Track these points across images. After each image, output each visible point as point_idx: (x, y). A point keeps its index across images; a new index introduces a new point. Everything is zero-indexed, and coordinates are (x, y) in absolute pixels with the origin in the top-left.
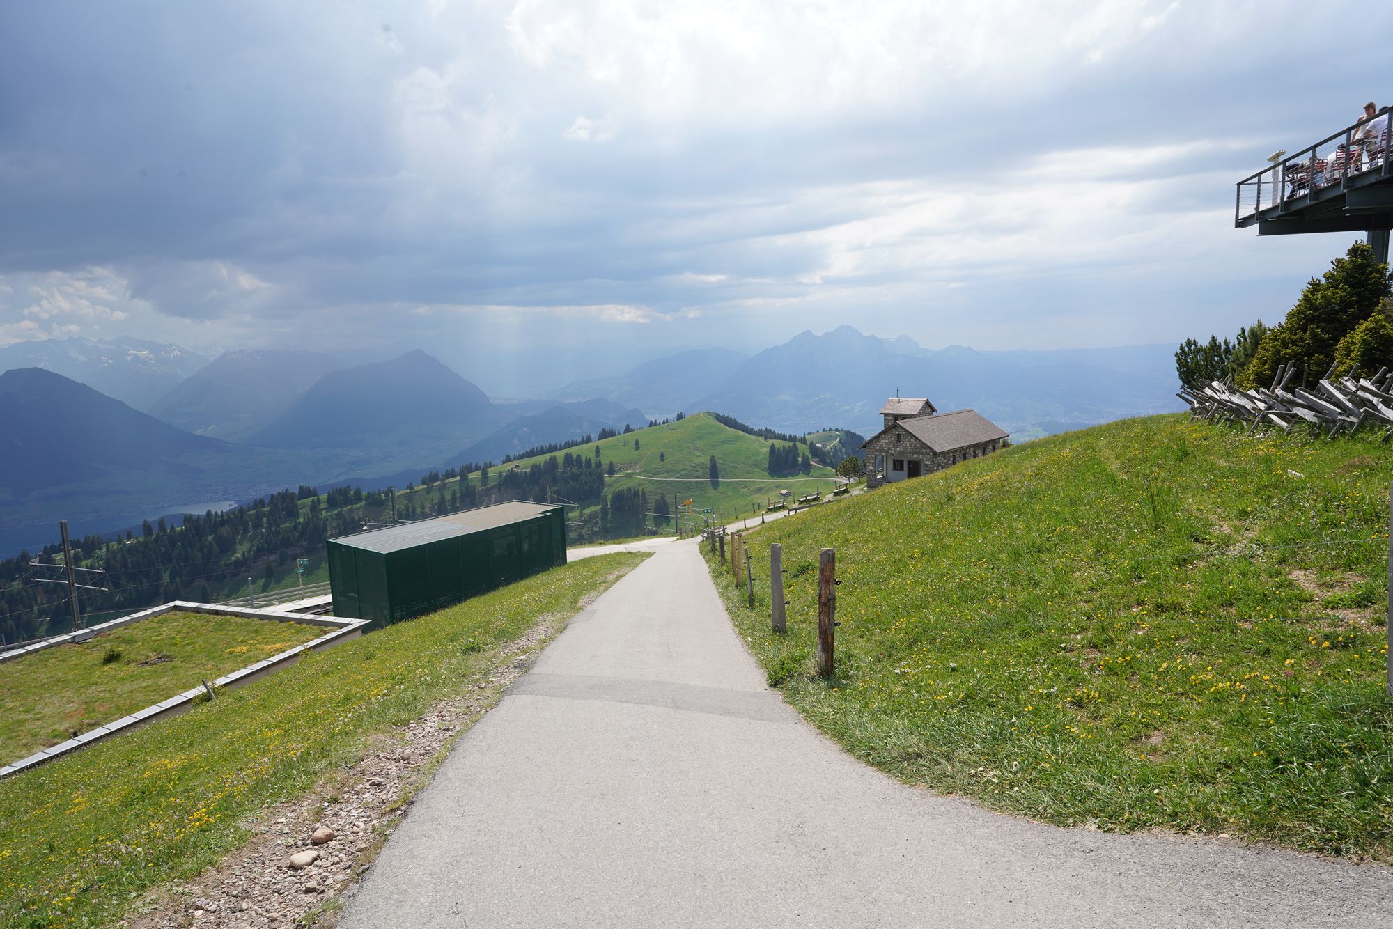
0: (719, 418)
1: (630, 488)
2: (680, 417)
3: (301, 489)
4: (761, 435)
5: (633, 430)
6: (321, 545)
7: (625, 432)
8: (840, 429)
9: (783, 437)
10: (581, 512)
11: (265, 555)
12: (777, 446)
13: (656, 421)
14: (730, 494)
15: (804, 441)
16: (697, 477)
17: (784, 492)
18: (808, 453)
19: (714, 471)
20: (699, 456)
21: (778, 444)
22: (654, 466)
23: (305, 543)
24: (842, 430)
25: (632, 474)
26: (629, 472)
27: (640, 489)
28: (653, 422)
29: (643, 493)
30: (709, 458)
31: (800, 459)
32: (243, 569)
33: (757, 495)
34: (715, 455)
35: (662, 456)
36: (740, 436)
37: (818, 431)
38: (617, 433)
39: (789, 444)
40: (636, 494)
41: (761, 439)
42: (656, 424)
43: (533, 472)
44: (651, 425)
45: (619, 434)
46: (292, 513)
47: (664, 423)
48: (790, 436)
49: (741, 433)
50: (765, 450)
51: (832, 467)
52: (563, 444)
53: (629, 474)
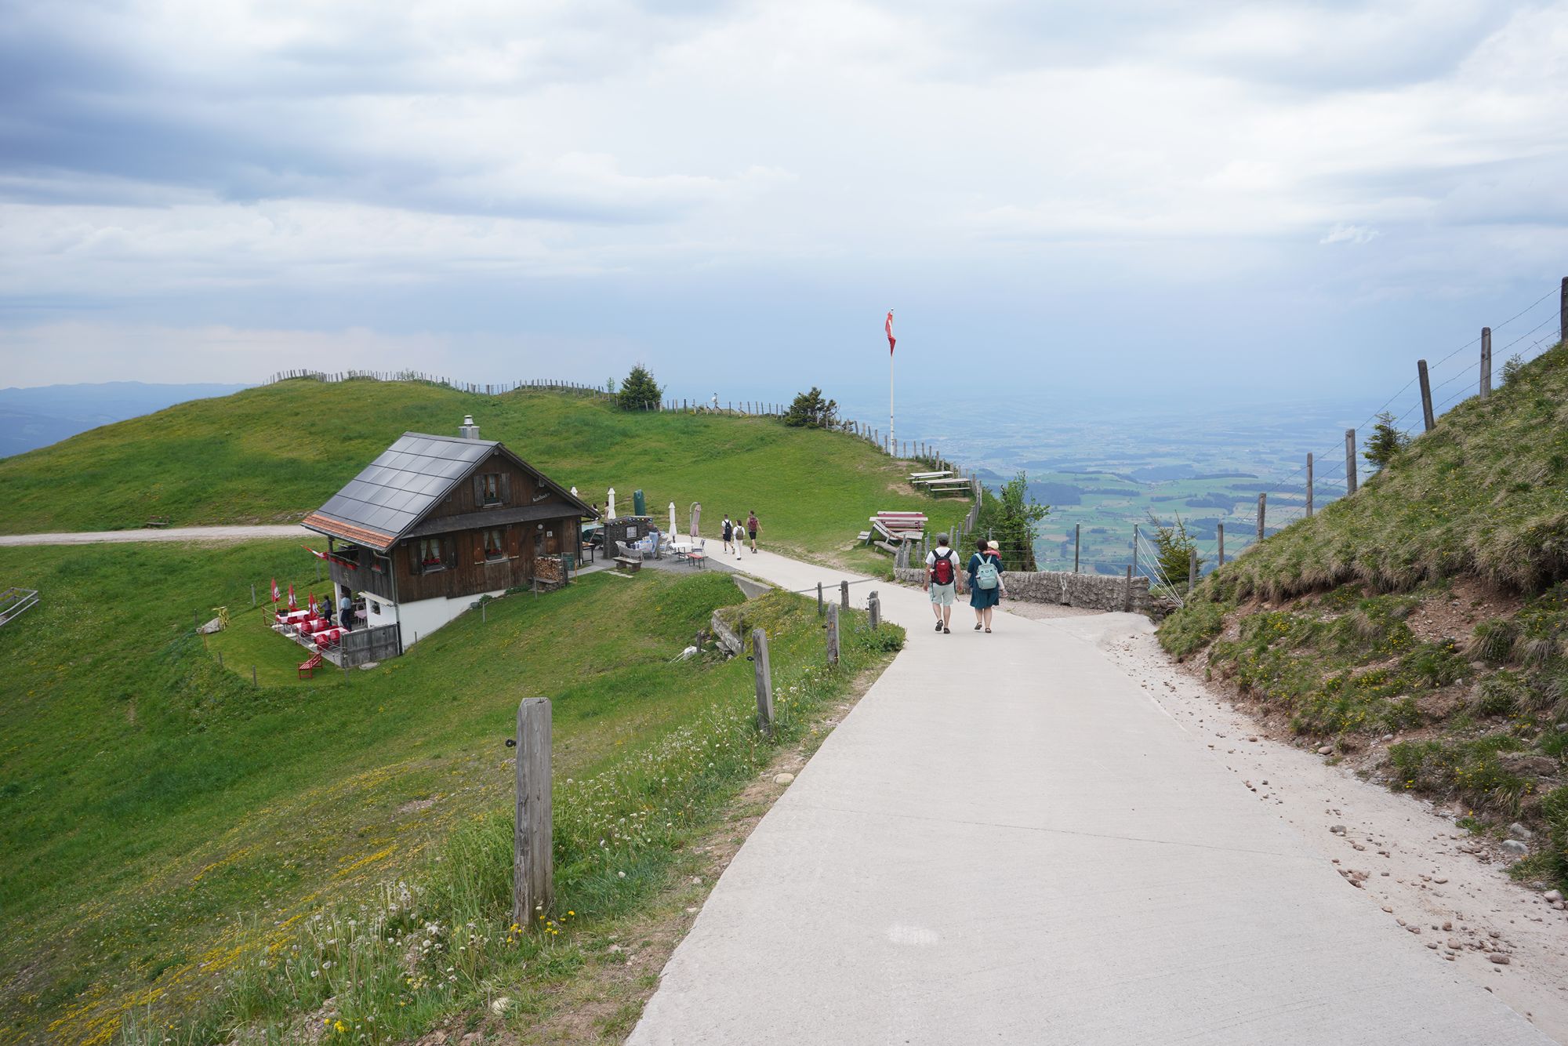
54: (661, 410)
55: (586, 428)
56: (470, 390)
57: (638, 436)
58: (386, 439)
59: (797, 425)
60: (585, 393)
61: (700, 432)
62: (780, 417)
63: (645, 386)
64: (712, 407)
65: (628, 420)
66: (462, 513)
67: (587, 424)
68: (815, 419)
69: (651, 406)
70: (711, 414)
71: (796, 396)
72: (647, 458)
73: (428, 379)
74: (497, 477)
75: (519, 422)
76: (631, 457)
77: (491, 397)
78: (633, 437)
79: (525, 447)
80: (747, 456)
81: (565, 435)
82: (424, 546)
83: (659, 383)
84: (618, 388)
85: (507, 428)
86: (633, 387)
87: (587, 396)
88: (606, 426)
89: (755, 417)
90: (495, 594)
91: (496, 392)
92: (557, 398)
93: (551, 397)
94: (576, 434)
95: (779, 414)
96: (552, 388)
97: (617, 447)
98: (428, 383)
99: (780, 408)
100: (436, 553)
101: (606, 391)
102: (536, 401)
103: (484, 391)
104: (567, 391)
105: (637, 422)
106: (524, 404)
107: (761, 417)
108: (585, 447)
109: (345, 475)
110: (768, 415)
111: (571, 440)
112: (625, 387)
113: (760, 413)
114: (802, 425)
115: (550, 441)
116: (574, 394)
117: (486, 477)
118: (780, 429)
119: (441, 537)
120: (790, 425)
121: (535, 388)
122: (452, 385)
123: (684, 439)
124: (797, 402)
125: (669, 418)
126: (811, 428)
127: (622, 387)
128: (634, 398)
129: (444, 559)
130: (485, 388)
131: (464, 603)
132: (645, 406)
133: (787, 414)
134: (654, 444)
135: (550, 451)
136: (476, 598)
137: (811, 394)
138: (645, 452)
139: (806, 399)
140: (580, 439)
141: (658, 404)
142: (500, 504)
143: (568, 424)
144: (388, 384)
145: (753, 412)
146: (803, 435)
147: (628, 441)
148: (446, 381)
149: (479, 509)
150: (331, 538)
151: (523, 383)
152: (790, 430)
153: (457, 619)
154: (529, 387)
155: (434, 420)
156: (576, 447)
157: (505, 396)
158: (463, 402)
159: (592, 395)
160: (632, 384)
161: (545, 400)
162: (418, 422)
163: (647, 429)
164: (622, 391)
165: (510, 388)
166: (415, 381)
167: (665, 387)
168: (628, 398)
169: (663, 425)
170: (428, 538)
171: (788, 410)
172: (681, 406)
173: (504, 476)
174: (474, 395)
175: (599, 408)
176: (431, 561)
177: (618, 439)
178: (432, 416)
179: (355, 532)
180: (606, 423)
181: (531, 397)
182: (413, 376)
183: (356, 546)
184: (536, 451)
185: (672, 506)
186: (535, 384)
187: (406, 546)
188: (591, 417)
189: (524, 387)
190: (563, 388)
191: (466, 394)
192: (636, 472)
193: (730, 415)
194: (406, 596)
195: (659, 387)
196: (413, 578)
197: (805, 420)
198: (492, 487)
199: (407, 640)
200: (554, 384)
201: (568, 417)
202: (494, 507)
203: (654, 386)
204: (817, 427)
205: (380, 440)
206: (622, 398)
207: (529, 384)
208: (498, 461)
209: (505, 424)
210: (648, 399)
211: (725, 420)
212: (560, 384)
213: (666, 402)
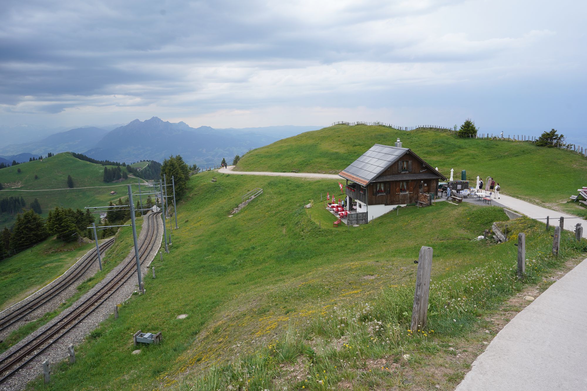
0: (74, 155)
1: (12, 198)
2: (50, 155)
4: (101, 163)
5: (18, 164)
7: (12, 165)
8: (149, 160)
9: (113, 164)
12: (108, 168)
13: (34, 158)
14: (81, 196)
15: (124, 165)
16: (60, 188)
17: (112, 192)
18: (126, 171)
19: (70, 183)
20: (61, 176)
21: (109, 167)
22: (31, 183)
24: (150, 161)
25: (15, 189)
26: (13, 188)
27: (20, 198)
28: (32, 159)
29: (22, 199)
30: (67, 177)
31: (122, 174)
33: (97, 195)
34: (70, 175)
35: (36, 178)
36: (87, 164)
37: (138, 162)
38: (7, 166)
39: (116, 167)
40: (17, 200)
41: (100, 165)
42: (34, 159)
44: (31, 160)
45: (9, 166)
47: (39, 159)
48: (117, 163)
49: (88, 163)
50: (102, 171)
51: (140, 178)
53: (13, 189)
54: (477, 138)
55: (443, 144)
56: (399, 129)
57: (465, 148)
58: (368, 146)
59: (542, 145)
60: (444, 130)
61: (494, 147)
62: (533, 142)
63: (470, 128)
64: (500, 137)
65: (461, 142)
66: (393, 174)
67: (444, 143)
68: (552, 143)
69: (472, 136)
70: (500, 140)
71: (543, 132)
72: (469, 157)
73: (384, 125)
74: (407, 162)
75: (417, 141)
76: (462, 156)
77: (407, 132)
78: (463, 149)
79: (418, 151)
80: (515, 159)
81: (435, 147)
82: (378, 185)
83: (477, 126)
84: (458, 129)
85: (412, 143)
86: (465, 128)
87: (445, 132)
88: (452, 144)
89: (521, 142)
90: (402, 206)
91: (409, 130)
92: (432, 132)
93: (430, 132)
94: (439, 147)
95: (533, 140)
96: (431, 128)
97: (456, 152)
98: (384, 126)
99: (534, 138)
100: (382, 188)
101: (453, 130)
102: (424, 133)
103: (404, 129)
104: (437, 130)
105: (465, 142)
106: (419, 134)
107: (524, 142)
108: (442, 152)
109: (353, 158)
110: (527, 141)
111: (437, 149)
112: (462, 128)
113: (524, 140)
114: (545, 146)
115: (429, 149)
116: (440, 131)
117: (403, 162)
118: (533, 147)
119: (385, 183)
120: (538, 146)
121: (424, 128)
122: (393, 127)
123: (486, 150)
124: (543, 135)
125: (480, 141)
126: (549, 147)
127: (460, 128)
128: (465, 133)
129: (385, 191)
130: (405, 128)
131: (391, 208)
132: (469, 136)
133: (537, 141)
134: (472, 152)
135: (428, 153)
136: (395, 206)
137: (551, 132)
138: (468, 155)
139: (548, 134)
140: (441, 148)
141: (475, 136)
142: (407, 172)
143: (436, 142)
144: (370, 126)
145: (520, 139)
146: (545, 150)
147: (461, 150)
148: (391, 125)
149: (399, 173)
150: (347, 180)
151: (420, 127)
152: (538, 148)
153: (388, 213)
154: (422, 128)
155: (385, 140)
156: (439, 152)
157: (412, 131)
158: (396, 133)
159: (447, 131)
160: (464, 127)
161: (428, 133)
162: (379, 140)
163: (470, 146)
164: (460, 130)
165: (414, 128)
166: (379, 125)
167: (479, 128)
168: (462, 133)
169: (477, 144)
170: (380, 183)
171: (538, 139)
172: (486, 136)
173: (410, 162)
174: (400, 131)
175: (449, 137)
176: (380, 191)
177: (457, 149)
178: (385, 138)
179: (355, 179)
180: (452, 142)
181: (422, 132)
182: (379, 124)
183: (355, 183)
184: (423, 152)
185: (478, 177)
186: (424, 127)
187: (372, 185)
188: (446, 140)
189: (420, 128)
190: (435, 129)
191: (398, 130)
192: (463, 163)
193: (509, 141)
194: (371, 203)
195: (476, 128)
196: (374, 197)
197: (546, 144)
198: (405, 166)
199: (370, 218)
200: (432, 127)
201: (437, 140)
202: (405, 173)
203: (474, 128)
204: (552, 147)
205: (366, 146)
206: (460, 133)
207: (422, 127)
208: (408, 156)
209: (411, 142)
210: (471, 133)
211: (506, 142)
212: (434, 127)
213: (479, 135)
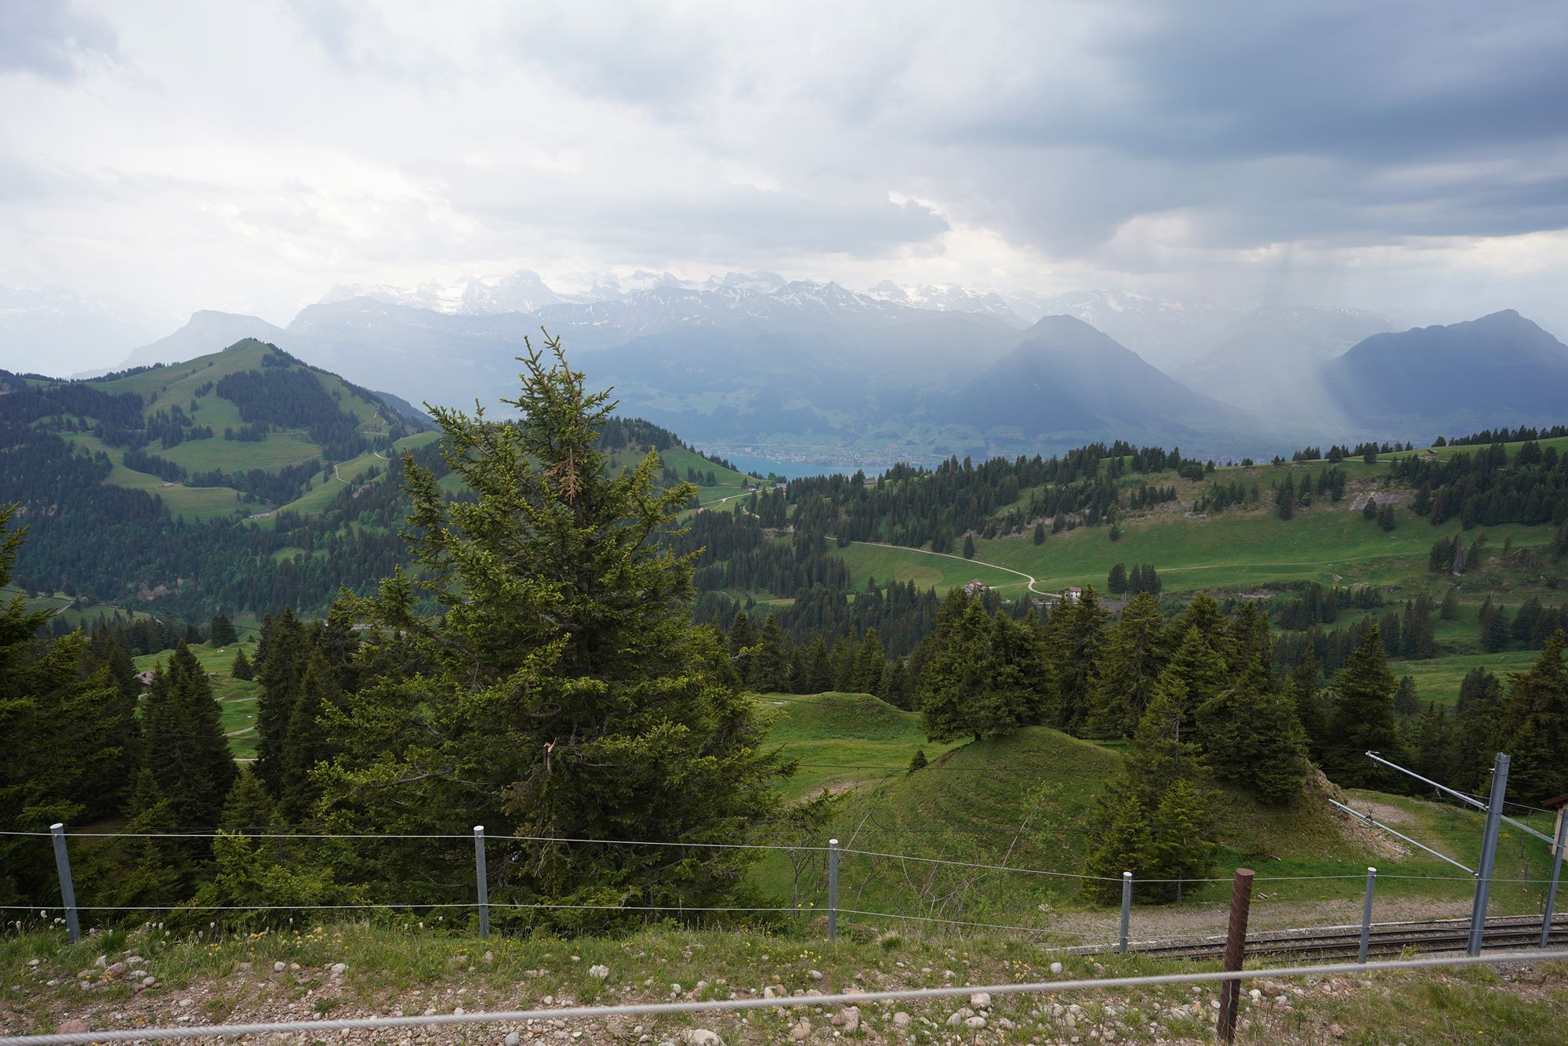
3: (1117, 444)
6: (1105, 517)
10: (1508, 542)
11: (1041, 517)
23: (1087, 511)
32: (1015, 528)
43: (1450, 467)
46: (1091, 472)
52: (1549, 430)
